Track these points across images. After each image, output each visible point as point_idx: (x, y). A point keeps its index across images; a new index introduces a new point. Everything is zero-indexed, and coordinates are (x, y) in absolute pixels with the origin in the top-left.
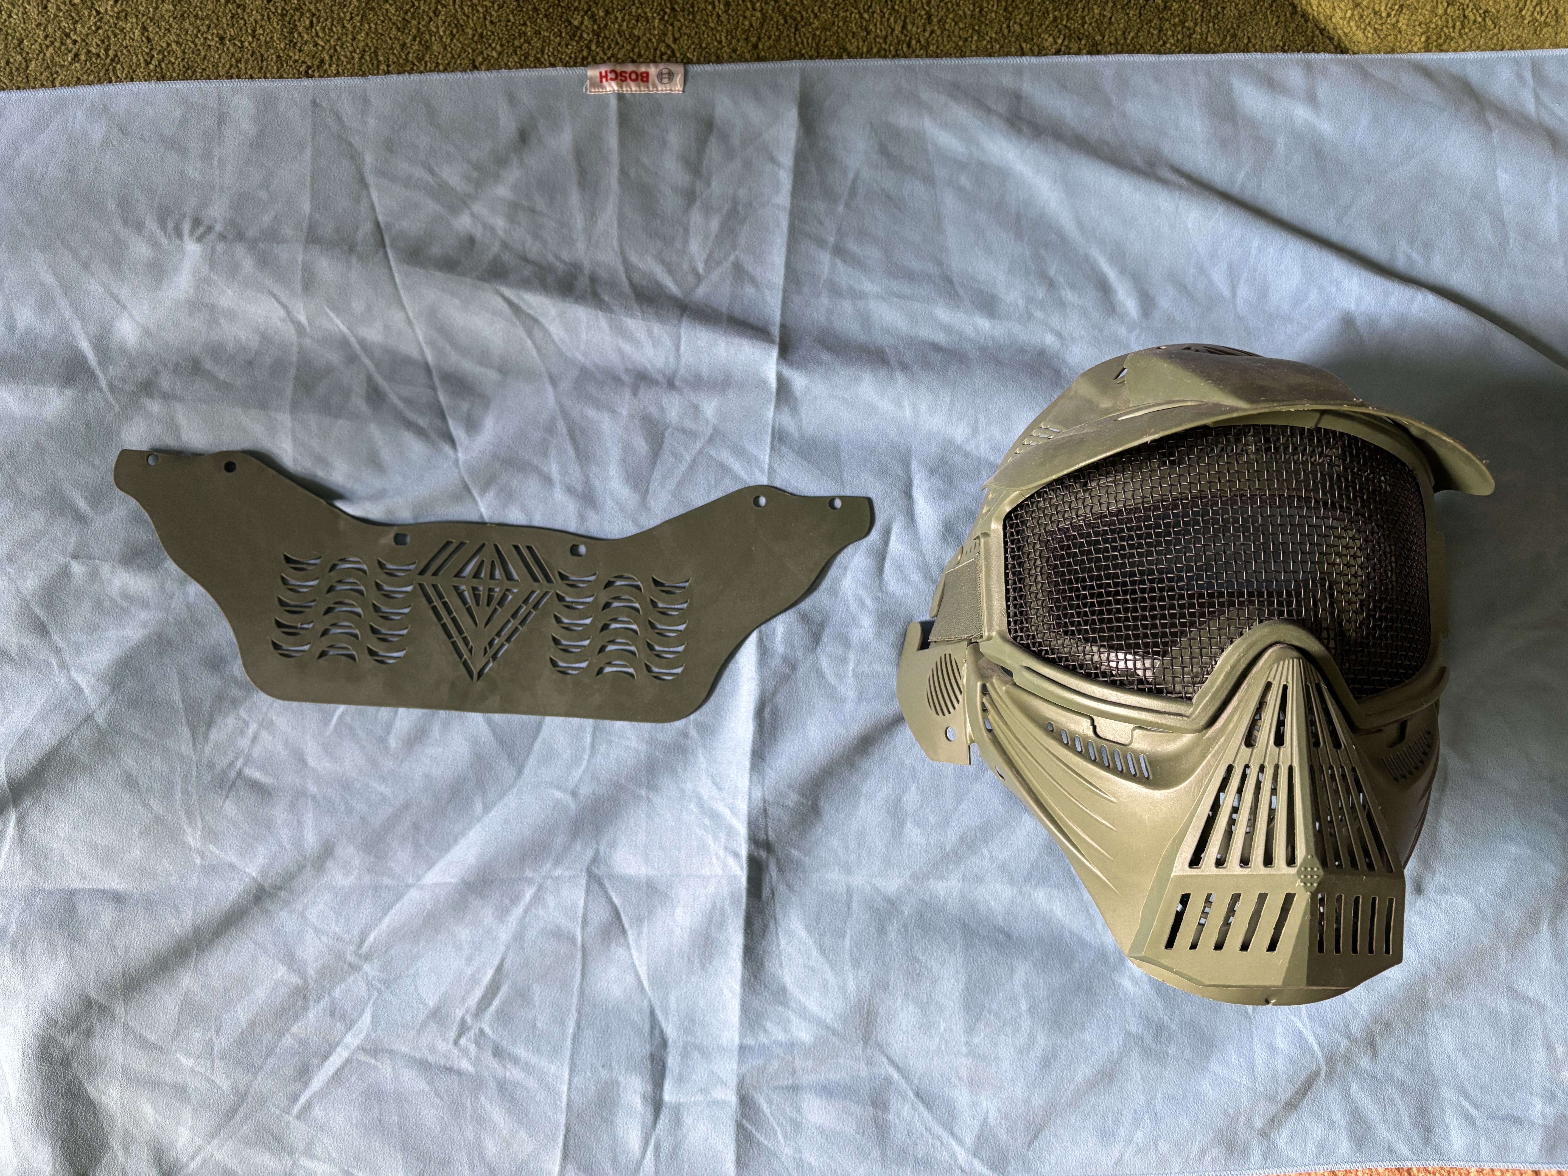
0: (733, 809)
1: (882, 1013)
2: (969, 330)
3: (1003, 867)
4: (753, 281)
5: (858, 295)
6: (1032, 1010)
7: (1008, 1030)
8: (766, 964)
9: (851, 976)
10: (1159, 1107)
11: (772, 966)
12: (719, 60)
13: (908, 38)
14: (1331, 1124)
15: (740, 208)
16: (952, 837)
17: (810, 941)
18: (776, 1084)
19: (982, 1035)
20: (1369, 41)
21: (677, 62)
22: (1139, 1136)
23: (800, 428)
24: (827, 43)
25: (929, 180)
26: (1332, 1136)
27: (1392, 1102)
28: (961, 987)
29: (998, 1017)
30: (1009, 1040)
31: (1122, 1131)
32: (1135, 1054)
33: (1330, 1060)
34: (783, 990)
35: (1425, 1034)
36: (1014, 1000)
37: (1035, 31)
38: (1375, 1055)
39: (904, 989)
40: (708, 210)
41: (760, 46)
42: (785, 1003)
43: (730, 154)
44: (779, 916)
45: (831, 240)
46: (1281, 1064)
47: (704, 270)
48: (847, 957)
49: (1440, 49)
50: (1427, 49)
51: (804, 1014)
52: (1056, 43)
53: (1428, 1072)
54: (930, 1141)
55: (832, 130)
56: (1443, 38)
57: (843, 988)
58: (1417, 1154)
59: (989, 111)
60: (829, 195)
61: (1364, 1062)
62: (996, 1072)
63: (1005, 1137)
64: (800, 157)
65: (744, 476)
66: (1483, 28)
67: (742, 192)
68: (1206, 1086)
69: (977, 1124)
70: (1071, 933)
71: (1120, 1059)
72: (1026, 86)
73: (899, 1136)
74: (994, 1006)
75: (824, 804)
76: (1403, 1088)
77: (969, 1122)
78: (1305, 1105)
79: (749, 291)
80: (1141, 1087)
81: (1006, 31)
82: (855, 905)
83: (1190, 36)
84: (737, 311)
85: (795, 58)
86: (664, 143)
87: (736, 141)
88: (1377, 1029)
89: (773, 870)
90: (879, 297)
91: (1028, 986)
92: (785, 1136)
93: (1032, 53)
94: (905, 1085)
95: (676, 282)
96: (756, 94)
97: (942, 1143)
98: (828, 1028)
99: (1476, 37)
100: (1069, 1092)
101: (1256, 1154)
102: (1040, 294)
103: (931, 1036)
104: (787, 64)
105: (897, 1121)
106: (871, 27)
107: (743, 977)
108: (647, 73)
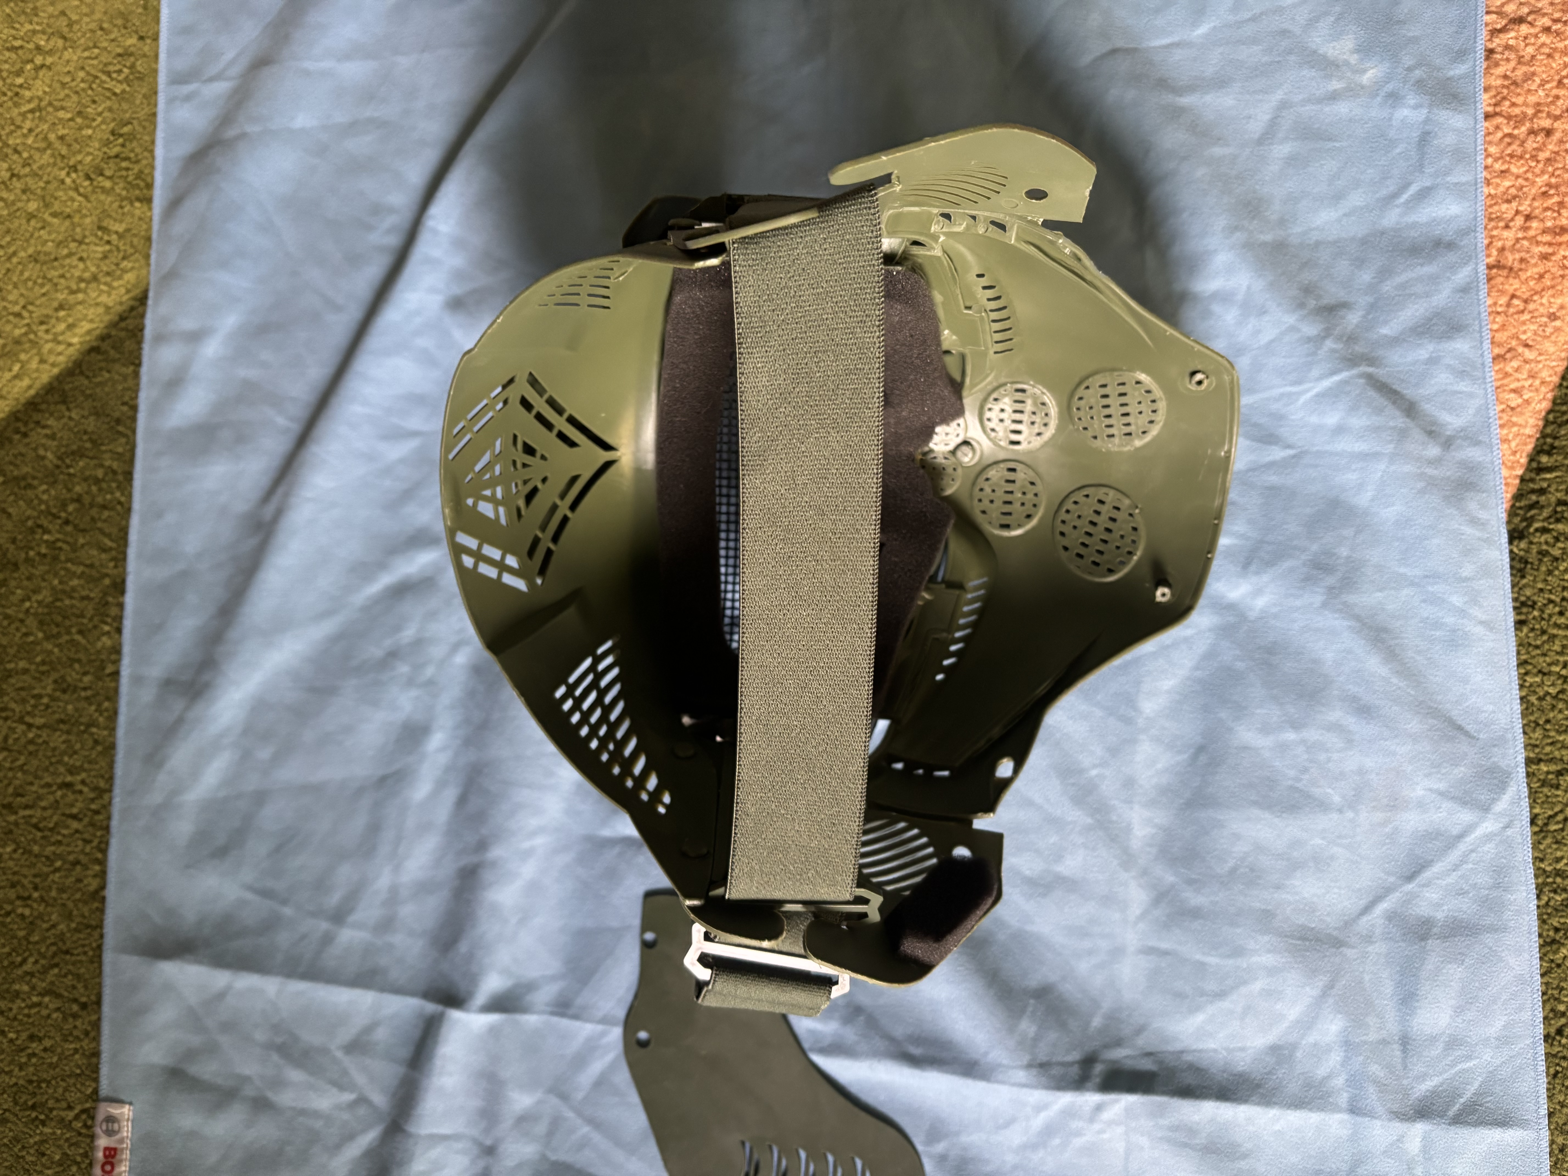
0: (1039, 1108)
1: (1302, 920)
2: (443, 759)
3: (1114, 751)
4: (369, 1029)
5: (393, 898)
6: (1296, 725)
7: (1322, 757)
8: (1240, 1069)
9: (1255, 959)
10: (1417, 572)
11: (1243, 1062)
12: (96, 1054)
13: (89, 813)
14: (1433, 361)
15: (279, 1040)
16: (1076, 816)
17: (1211, 1009)
18: (1399, 1067)
19: (1329, 791)
20: (137, 265)
21: (94, 1108)
22: (1457, 600)
23: (553, 978)
24: (87, 914)
25: (260, 797)
26: (1448, 361)
27: (1403, 286)
28: (1267, 815)
29: (1305, 770)
30: (1335, 756)
31: (1450, 620)
32: (1352, 598)
33: (1352, 361)
34: (1274, 1049)
35: (1318, 244)
36: (1283, 748)
37: (93, 657)
38: (1344, 305)
39: (1271, 890)
40: (278, 1083)
41: (84, 999)
42: (1294, 1047)
43: (211, 1049)
44: (1178, 1046)
45: (324, 926)
46: (1358, 421)
47: (352, 1092)
48: (1231, 962)
49: (150, 186)
50: (149, 200)
51: (1307, 1023)
52: (108, 633)
53: (1364, 242)
54: (1470, 866)
55: (190, 916)
56: (138, 182)
57: (1272, 971)
58: (1468, 259)
59: (180, 721)
60: (271, 924)
61: (1353, 319)
62: (1377, 774)
63: (1462, 769)
64: (220, 961)
65: (610, 1057)
66: (131, 137)
67: (260, 1036)
68: (1390, 513)
69: (1447, 805)
70: (1197, 668)
71: (1358, 618)
72: (156, 671)
73: (1464, 907)
74: (1292, 773)
75: (1033, 981)
76: (1385, 273)
77: (1445, 814)
78: (1408, 392)
79: (381, 1034)
80: (1393, 592)
81: (89, 693)
82: (1164, 945)
83: (114, 472)
84: (405, 1053)
85: (100, 957)
86: (193, 1134)
87: (196, 1040)
88: (1312, 303)
89: (1119, 1054)
90: (397, 869)
91: (1265, 729)
92: (1469, 1058)
93: (117, 662)
94: (1398, 894)
95: (364, 1131)
96: (142, 1011)
97: (1472, 851)
98: (1324, 994)
99: (141, 146)
100: (1401, 684)
101: (1473, 454)
102: (403, 669)
103: (1332, 858)
104: (107, 969)
105: (1445, 908)
106: (71, 858)
107: (1258, 1104)
108: (106, 1149)
